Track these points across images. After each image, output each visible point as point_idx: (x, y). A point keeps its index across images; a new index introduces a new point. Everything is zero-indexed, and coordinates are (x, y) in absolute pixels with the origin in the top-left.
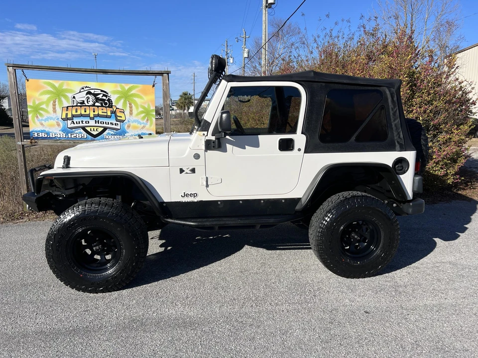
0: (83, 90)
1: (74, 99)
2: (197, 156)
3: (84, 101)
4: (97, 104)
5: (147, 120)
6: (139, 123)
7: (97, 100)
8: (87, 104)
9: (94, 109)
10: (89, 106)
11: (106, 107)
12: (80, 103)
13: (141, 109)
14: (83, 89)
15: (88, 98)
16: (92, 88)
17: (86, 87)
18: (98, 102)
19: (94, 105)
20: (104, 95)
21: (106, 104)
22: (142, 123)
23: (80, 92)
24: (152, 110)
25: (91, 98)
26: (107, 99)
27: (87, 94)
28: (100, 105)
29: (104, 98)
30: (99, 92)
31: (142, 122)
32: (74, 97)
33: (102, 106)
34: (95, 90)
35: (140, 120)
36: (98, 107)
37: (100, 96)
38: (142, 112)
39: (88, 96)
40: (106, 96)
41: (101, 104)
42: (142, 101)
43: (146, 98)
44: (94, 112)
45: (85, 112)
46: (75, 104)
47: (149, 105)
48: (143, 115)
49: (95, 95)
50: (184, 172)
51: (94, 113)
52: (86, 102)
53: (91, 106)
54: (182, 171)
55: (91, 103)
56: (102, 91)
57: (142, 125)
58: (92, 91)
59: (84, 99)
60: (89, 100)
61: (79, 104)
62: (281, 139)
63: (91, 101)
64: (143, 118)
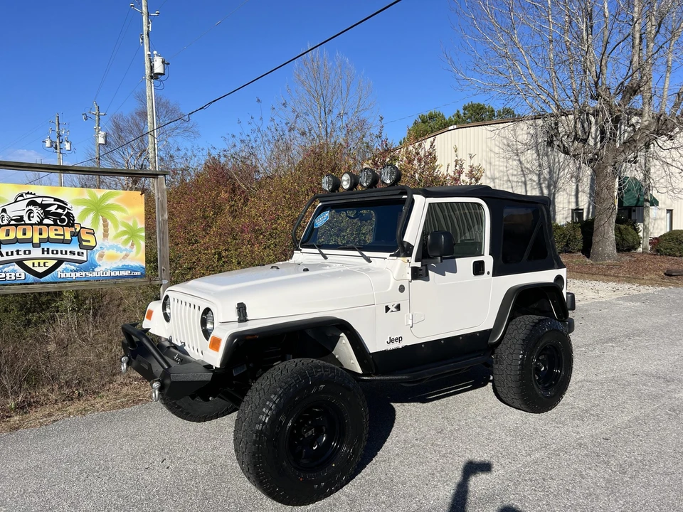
0: (22, 198)
1: (3, 214)
2: (402, 289)
3: (22, 217)
4: (46, 221)
5: (133, 245)
6: (119, 249)
7: (48, 214)
8: (27, 222)
9: (41, 230)
10: (32, 225)
11: (63, 226)
12: (15, 220)
13: (122, 229)
14: (22, 196)
15: (30, 212)
16: (37, 194)
17: (28, 193)
18: (48, 218)
19: (40, 223)
20: (59, 207)
21: (63, 221)
22: (124, 250)
23: (16, 201)
24: (140, 230)
25: (37, 211)
26: (65, 213)
27: (28, 204)
28: (53, 223)
29: (60, 211)
30: (52, 201)
31: (123, 247)
32: (4, 211)
33: (56, 224)
34: (44, 199)
35: (120, 246)
36: (48, 225)
37: (53, 209)
38: (124, 233)
39: (31, 207)
40: (64, 208)
41: (55, 221)
42: (124, 215)
43: (131, 211)
44: (41, 234)
45: (24, 234)
46: (6, 222)
47: (135, 223)
48: (126, 237)
49: (43, 206)
50: (390, 311)
51: (41, 237)
52: (26, 218)
53: (36, 224)
54: (387, 309)
55: (35, 220)
56: (56, 200)
57: (124, 253)
58: (39, 201)
59: (23, 213)
60: (32, 215)
61: (13, 222)
62: (475, 262)
63: (35, 217)
64: (126, 242)
